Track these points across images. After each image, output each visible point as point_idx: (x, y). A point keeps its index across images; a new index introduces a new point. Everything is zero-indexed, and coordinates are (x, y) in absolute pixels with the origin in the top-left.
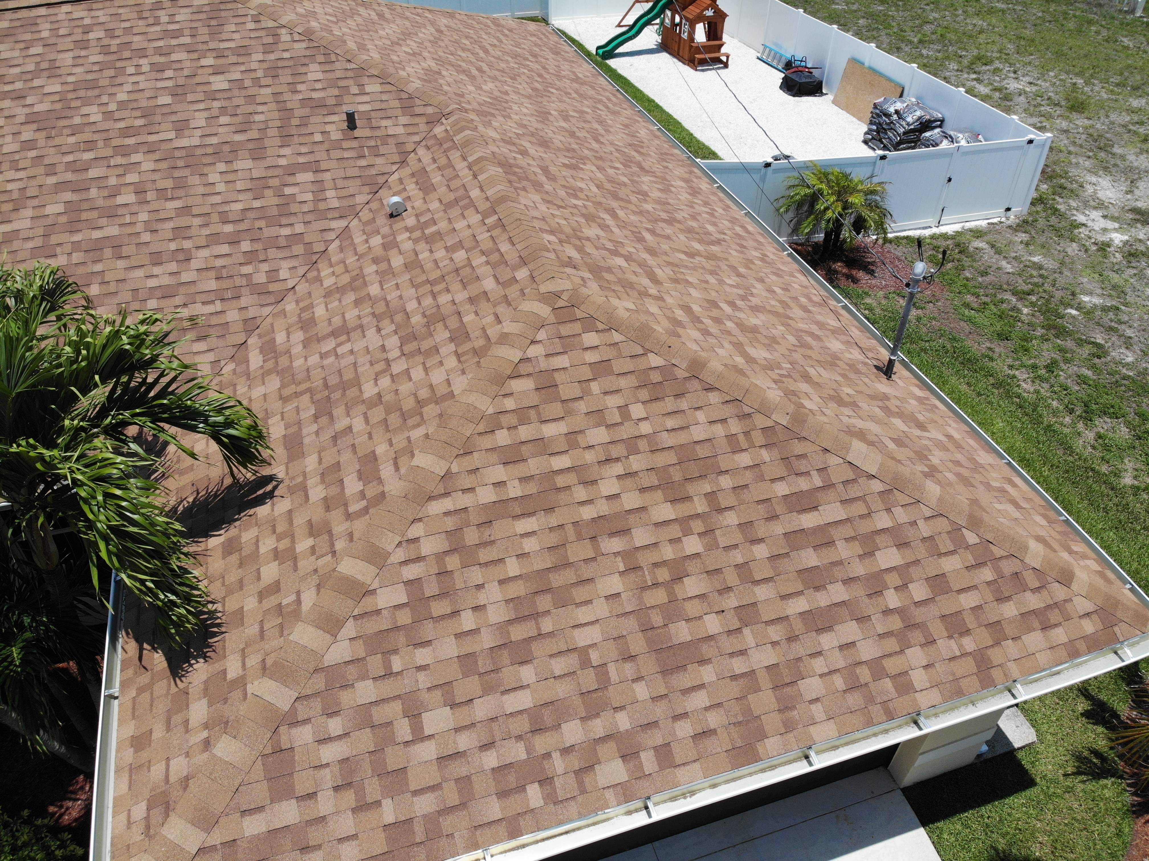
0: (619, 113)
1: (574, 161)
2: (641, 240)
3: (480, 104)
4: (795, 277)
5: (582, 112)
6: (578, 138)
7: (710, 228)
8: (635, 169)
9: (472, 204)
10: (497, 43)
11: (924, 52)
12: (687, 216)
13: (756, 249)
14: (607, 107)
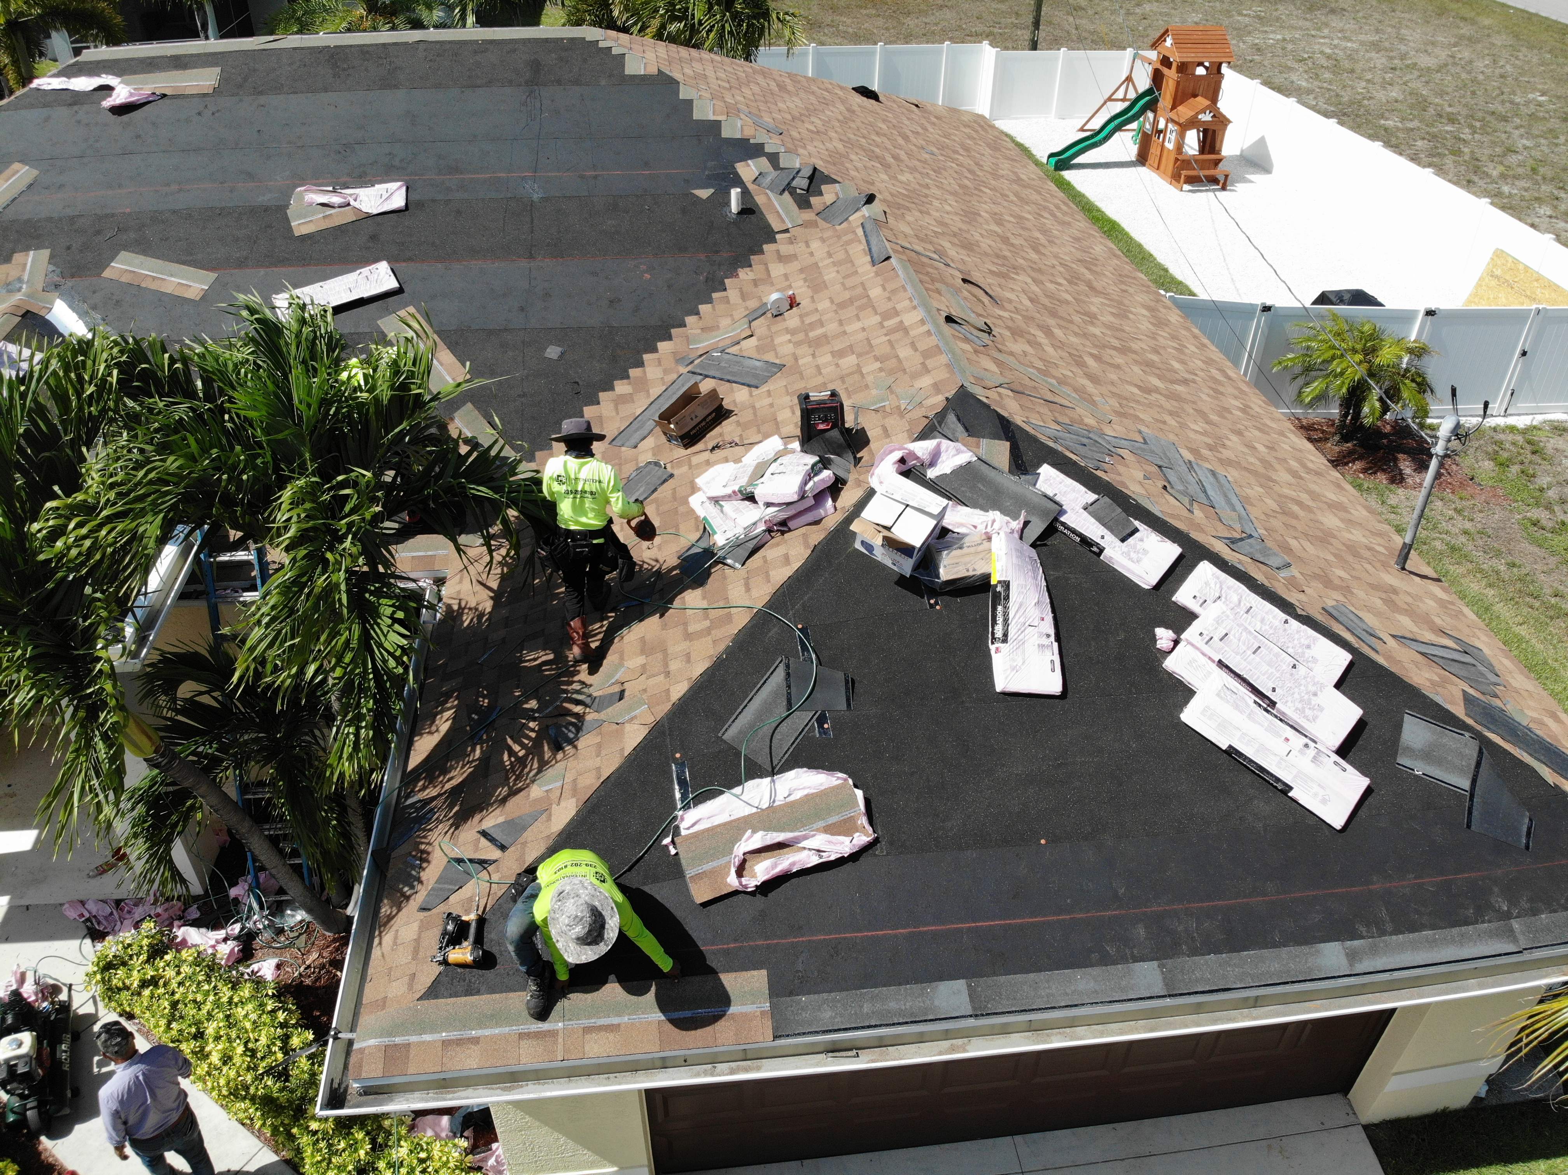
0: (1069, 224)
1: (1004, 270)
2: (1081, 364)
3: (892, 195)
4: (1287, 437)
5: (1021, 218)
6: (1012, 245)
7: (1176, 365)
8: (1083, 287)
9: (870, 305)
10: (920, 130)
11: (1506, 189)
12: (1146, 347)
13: (1236, 397)
14: (1054, 215)
